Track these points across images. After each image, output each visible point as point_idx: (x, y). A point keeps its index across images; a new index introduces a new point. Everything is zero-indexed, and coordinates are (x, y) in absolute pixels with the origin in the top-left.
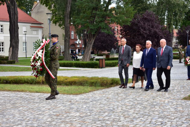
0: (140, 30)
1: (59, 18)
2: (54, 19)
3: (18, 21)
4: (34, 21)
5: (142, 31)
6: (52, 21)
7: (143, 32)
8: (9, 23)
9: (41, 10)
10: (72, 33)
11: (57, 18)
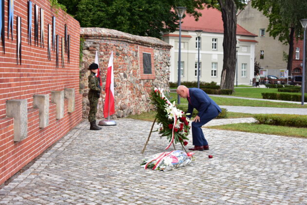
1: (280, 27)
2: (272, 29)
3: (237, 33)
4: (244, 32)
6: (269, 32)
8: (222, 36)
9: (250, 15)
10: (297, 51)
11: (277, 29)
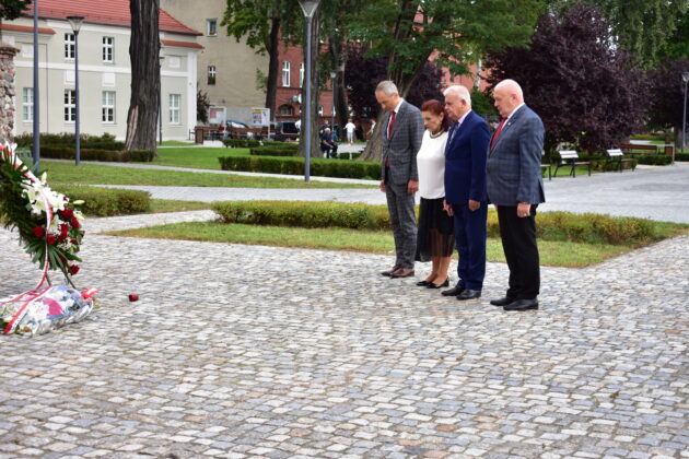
0: (557, 65)
1: (250, 16)
2: (232, 20)
4: (173, 26)
5: (563, 69)
6: (227, 25)
7: (566, 72)
10: (285, 70)
11: (242, 19)
